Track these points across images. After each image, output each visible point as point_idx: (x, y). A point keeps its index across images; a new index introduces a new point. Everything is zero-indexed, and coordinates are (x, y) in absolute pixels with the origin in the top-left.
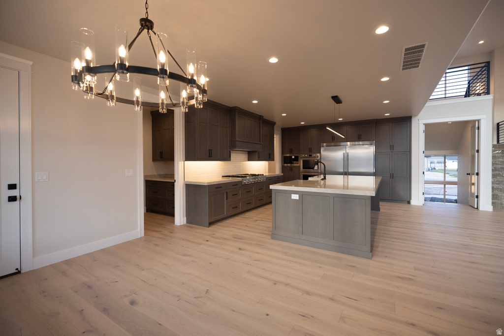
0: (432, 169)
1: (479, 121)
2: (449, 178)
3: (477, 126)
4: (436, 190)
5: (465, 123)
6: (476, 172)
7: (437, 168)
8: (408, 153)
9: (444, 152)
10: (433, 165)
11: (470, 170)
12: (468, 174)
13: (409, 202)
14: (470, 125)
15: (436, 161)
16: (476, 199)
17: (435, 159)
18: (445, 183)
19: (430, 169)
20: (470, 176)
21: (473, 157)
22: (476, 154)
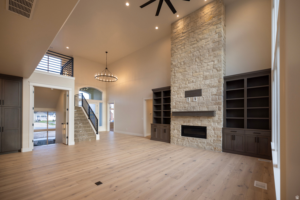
0: (38, 121)
1: (68, 91)
2: (50, 127)
3: (67, 94)
4: (41, 134)
5: (61, 91)
6: (67, 122)
7: (41, 120)
8: (19, 108)
9: (47, 109)
10: (39, 118)
11: (63, 122)
12: (62, 124)
13: (20, 151)
14: (63, 94)
15: (41, 116)
16: (67, 139)
17: (41, 114)
18: (48, 130)
19: (37, 120)
20: (63, 125)
21: (65, 113)
22: (67, 111)
